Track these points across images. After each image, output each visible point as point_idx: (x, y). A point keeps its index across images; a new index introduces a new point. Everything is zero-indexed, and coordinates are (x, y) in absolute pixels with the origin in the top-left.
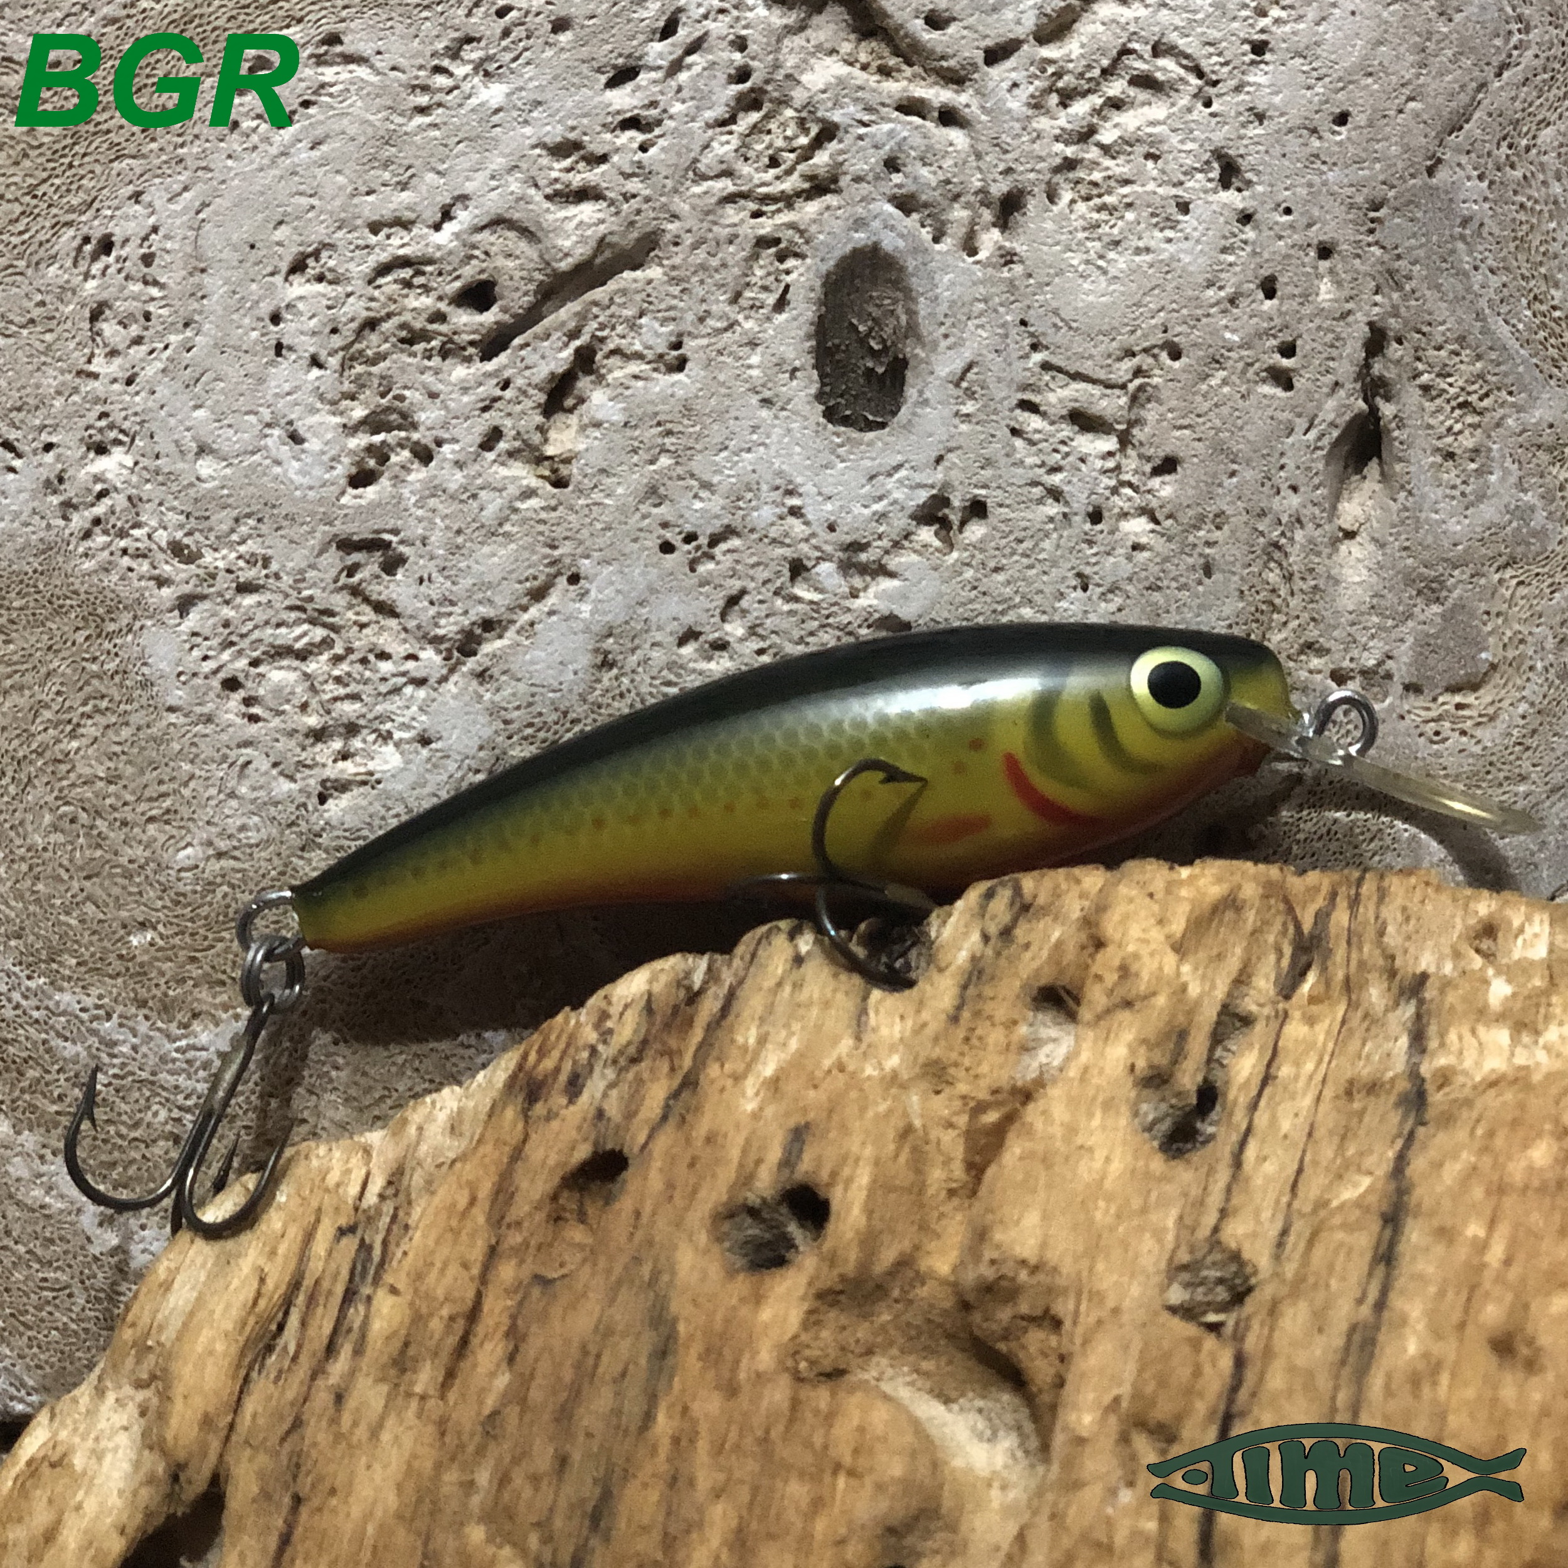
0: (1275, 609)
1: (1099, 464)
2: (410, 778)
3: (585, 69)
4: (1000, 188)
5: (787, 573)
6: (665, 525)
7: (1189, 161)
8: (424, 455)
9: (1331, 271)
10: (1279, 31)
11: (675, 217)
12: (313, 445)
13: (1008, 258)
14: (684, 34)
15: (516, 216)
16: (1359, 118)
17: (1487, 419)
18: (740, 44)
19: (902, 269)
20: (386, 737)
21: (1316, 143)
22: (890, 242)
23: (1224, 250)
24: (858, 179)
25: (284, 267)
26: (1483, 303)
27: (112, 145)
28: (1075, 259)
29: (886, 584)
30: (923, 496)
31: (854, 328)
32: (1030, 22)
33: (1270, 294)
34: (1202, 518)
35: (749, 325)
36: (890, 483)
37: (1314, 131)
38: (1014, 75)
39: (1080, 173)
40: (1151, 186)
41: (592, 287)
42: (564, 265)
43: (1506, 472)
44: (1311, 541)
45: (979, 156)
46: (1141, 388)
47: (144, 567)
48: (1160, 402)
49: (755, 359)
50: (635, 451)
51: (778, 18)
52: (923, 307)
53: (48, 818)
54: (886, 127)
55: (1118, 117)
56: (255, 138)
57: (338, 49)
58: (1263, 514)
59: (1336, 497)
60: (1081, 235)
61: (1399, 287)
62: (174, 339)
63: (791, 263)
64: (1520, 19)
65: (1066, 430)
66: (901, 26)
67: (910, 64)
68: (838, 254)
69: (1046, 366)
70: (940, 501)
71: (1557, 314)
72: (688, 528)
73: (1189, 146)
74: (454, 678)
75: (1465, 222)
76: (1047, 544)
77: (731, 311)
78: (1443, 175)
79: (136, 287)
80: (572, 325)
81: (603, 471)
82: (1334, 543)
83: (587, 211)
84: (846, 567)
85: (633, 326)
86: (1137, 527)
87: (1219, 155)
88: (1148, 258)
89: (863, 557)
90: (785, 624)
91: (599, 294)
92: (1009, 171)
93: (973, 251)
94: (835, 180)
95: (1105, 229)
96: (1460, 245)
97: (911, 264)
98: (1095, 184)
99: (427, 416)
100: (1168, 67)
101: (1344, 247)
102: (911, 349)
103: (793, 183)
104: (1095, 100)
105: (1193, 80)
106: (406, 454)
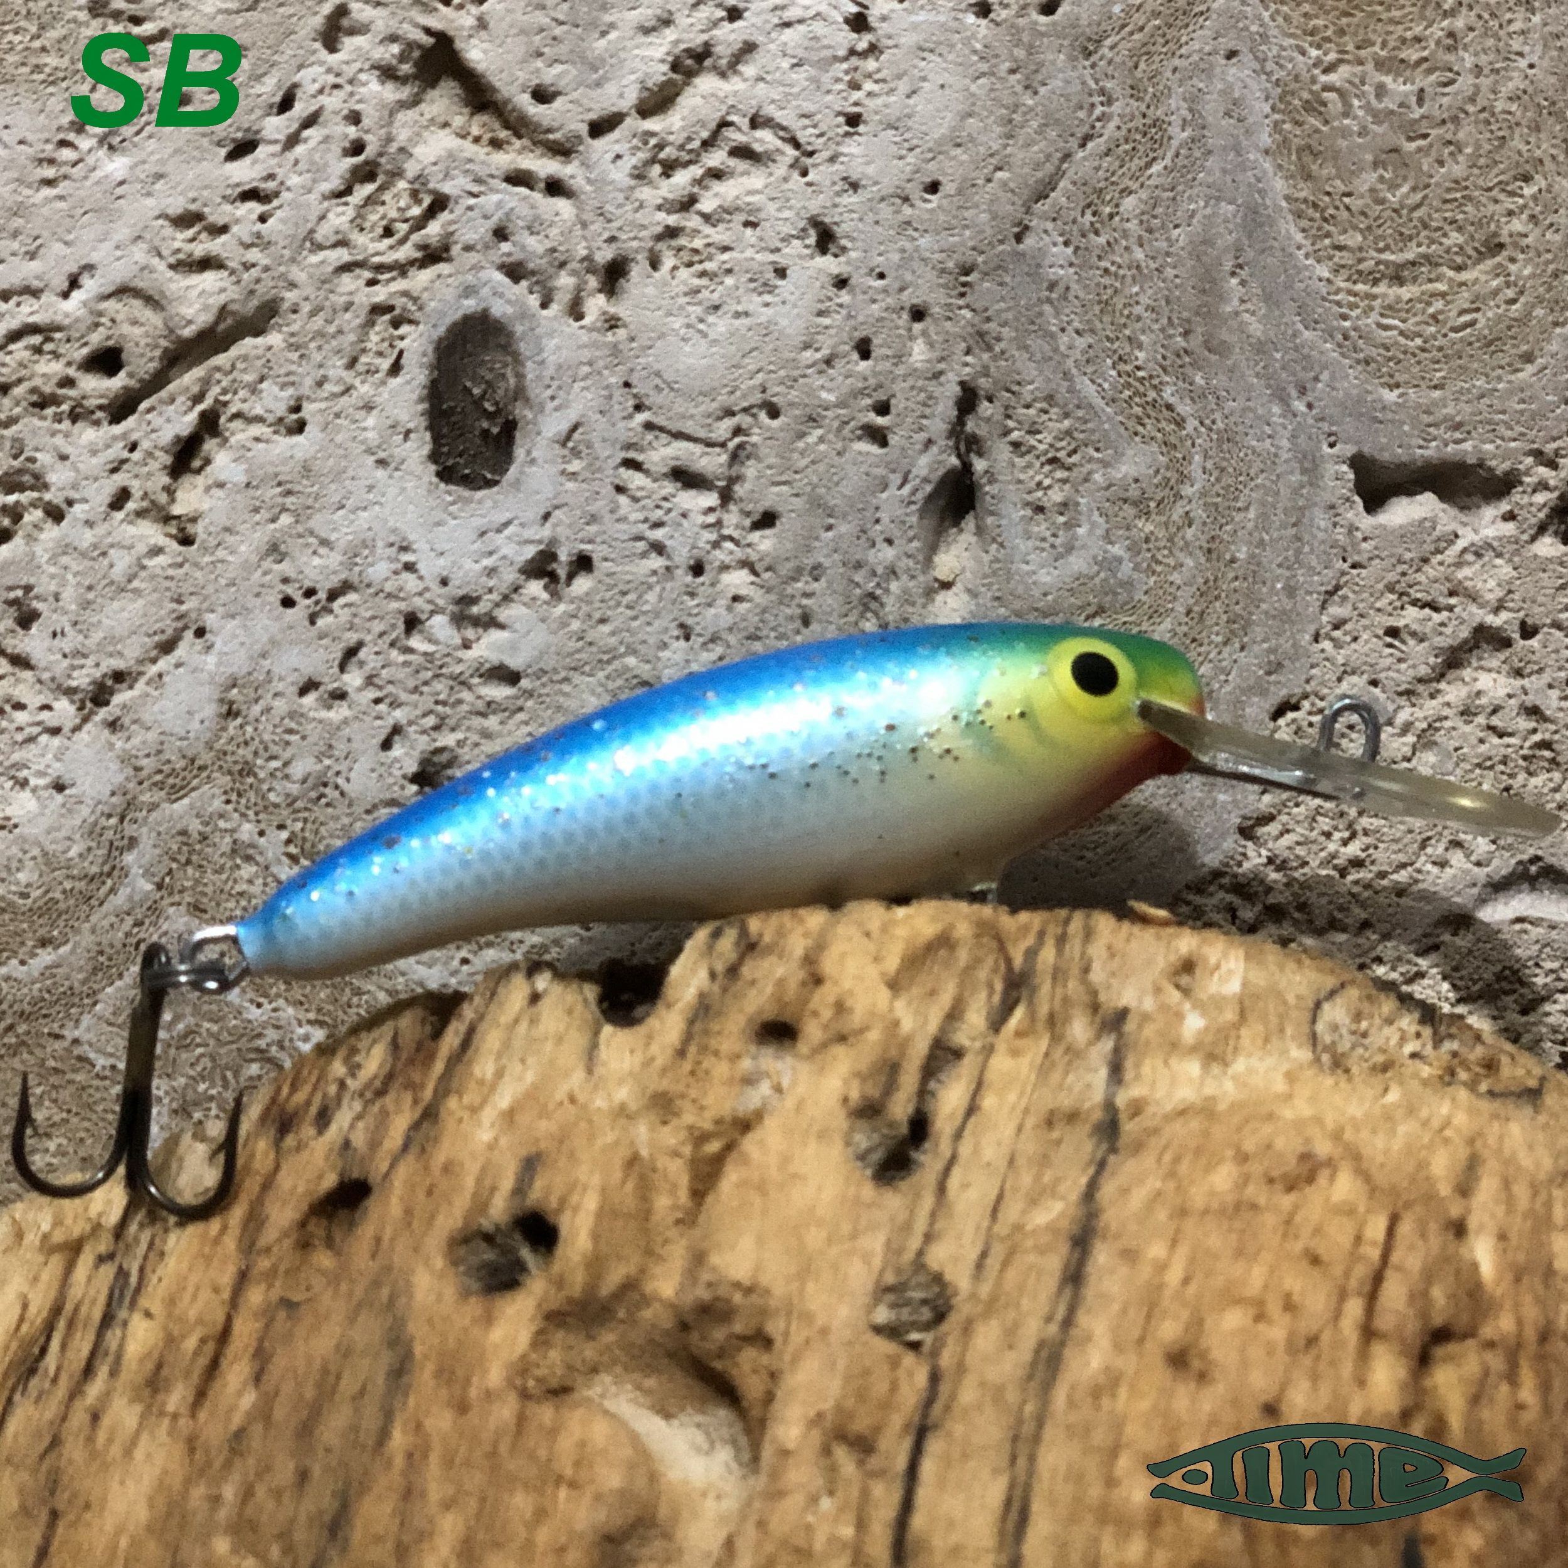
1: (700, 519)
2: (46, 822)
3: (205, 142)
4: (605, 255)
5: (401, 625)
6: (285, 581)
7: (787, 229)
8: (56, 515)
9: (924, 333)
10: (871, 103)
11: (293, 285)
13: (612, 323)
14: (300, 109)
15: (141, 285)
16: (948, 188)
17: (1075, 473)
18: (355, 118)
19: (510, 335)
20: (23, 784)
21: (907, 211)
22: (499, 309)
23: (820, 313)
24: (468, 248)
26: (1069, 364)
29: (496, 635)
30: (531, 551)
31: (468, 391)
32: (632, 96)
33: (865, 354)
34: (800, 571)
35: (364, 389)
36: (500, 539)
37: (906, 199)
38: (618, 148)
39: (682, 241)
40: (749, 253)
41: (216, 352)
42: (187, 332)
43: (1093, 525)
44: (905, 590)
45: (584, 225)
46: (741, 446)
48: (758, 459)
49: (371, 422)
50: (257, 510)
51: (391, 93)
52: (530, 370)
54: (495, 197)
55: (718, 187)
58: (858, 566)
59: (931, 551)
60: (683, 300)
61: (989, 348)
63: (404, 329)
64: (1102, 92)
65: (669, 487)
66: (509, 101)
67: (519, 137)
68: (448, 321)
69: (649, 426)
70: (548, 556)
71: (1141, 374)
72: (308, 583)
73: (787, 214)
74: (87, 727)
75: (1052, 285)
76: (650, 597)
77: (348, 376)
78: (1029, 242)
80: (195, 390)
81: (227, 529)
82: (929, 593)
83: (209, 280)
84: (459, 620)
85: (254, 391)
86: (738, 579)
87: (815, 222)
88: (746, 321)
89: (474, 610)
90: (400, 674)
91: (221, 359)
92: (612, 239)
93: (579, 316)
94: (447, 249)
95: (705, 294)
96: (1048, 309)
97: (519, 329)
98: (696, 251)
99: (58, 477)
100: (764, 140)
101: (936, 310)
102: (521, 411)
103: (406, 252)
104: (696, 171)
105: (791, 152)
106: (39, 513)
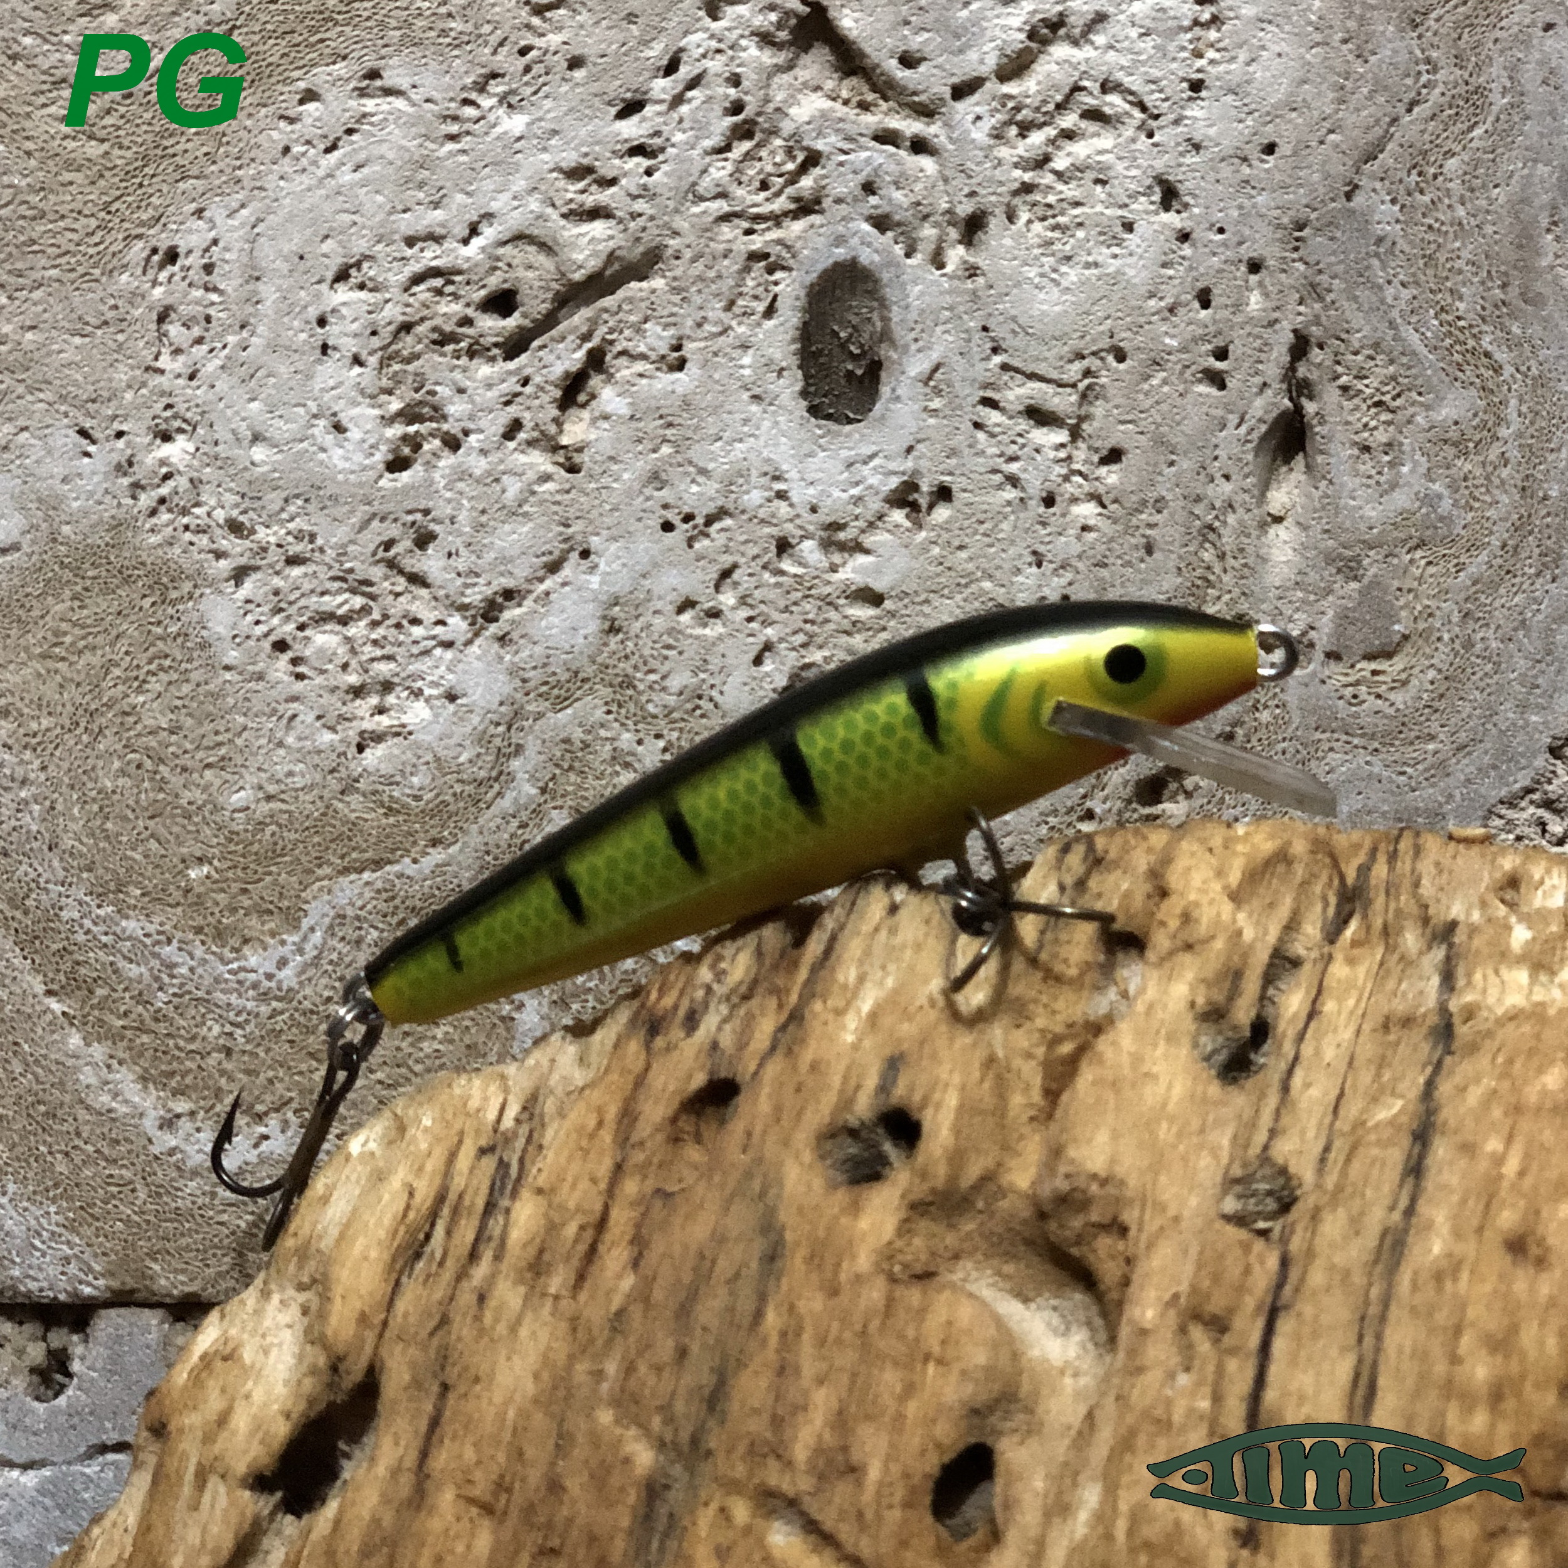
0: (1210, 584)
1: (1052, 454)
2: (437, 729)
3: (597, 101)
4: (965, 209)
5: (773, 549)
6: (665, 506)
7: (1133, 186)
8: (453, 444)
9: (1261, 284)
10: (1213, 70)
11: (676, 233)
12: (354, 434)
13: (972, 271)
14: (685, 71)
15: (536, 232)
16: (1284, 149)
17: (1400, 417)
18: (735, 81)
19: (876, 281)
20: (417, 694)
21: (1246, 170)
22: (867, 257)
23: (1164, 265)
24: (839, 201)
25: (330, 275)
26: (1395, 314)
27: (179, 167)
28: (1032, 272)
29: (861, 559)
30: (894, 482)
31: (835, 334)
32: (992, 62)
33: (1205, 304)
34: (1144, 503)
35: (741, 330)
36: (866, 470)
37: (1245, 159)
38: (978, 110)
39: (1037, 196)
40: (1099, 208)
41: (604, 294)
42: (578, 276)
43: (1416, 464)
44: (1241, 522)
45: (946, 180)
46: (1089, 387)
47: (203, 541)
48: (1106, 399)
49: (747, 360)
50: (639, 441)
51: (768, 58)
52: (895, 314)
53: (117, 764)
54: (864, 155)
55: (1070, 147)
56: (304, 161)
57: (378, 83)
58: (1198, 499)
59: (1265, 486)
60: (1037, 251)
61: (1321, 299)
62: (231, 339)
63: (779, 275)
64: (1428, 61)
65: (1023, 424)
66: (878, 65)
67: (885, 99)
68: (820, 267)
69: (1005, 367)
70: (910, 486)
71: (1462, 323)
72: (686, 509)
73: (1134, 172)
74: (478, 642)
75: (1380, 240)
76: (1005, 526)
77: (726, 317)
78: (1359, 200)
79: (199, 293)
80: (584, 329)
81: (611, 458)
82: (1263, 526)
83: (598, 228)
84: (827, 545)
85: (638, 330)
86: (1087, 511)
87: (1161, 181)
88: (1096, 271)
89: (842, 536)
90: (772, 594)
91: (608, 301)
92: (972, 194)
93: (941, 266)
94: (818, 202)
95: (1058, 246)
96: (1375, 262)
97: (885, 276)
98: (1049, 206)
99: (456, 408)
100: (1115, 103)
101: (1271, 262)
102: (885, 352)
103: (781, 204)
104: (1050, 131)
105: (1138, 114)
106: (437, 442)
